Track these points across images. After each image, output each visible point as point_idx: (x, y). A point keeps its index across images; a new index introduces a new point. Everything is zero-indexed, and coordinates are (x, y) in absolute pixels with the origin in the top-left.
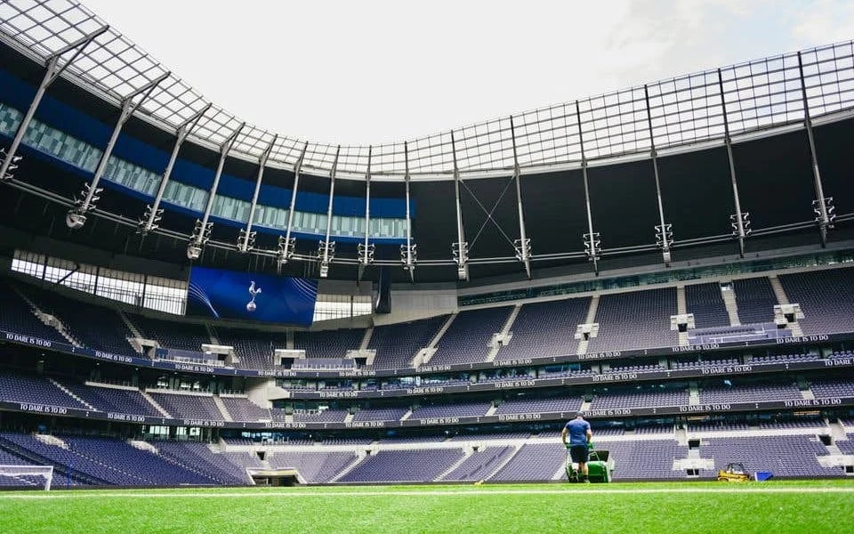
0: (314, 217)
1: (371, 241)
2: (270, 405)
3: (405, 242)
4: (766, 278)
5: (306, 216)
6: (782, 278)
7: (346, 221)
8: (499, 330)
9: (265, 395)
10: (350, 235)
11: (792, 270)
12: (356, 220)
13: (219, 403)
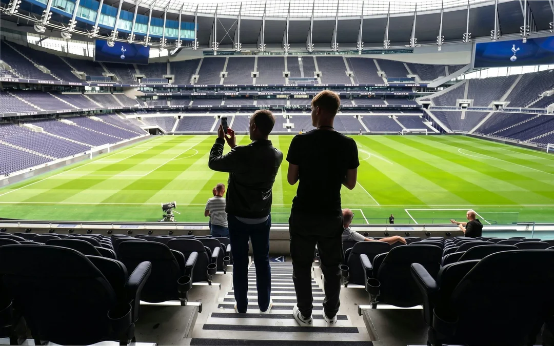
0: (157, 28)
1: (181, 39)
2: (136, 98)
3: (194, 40)
4: (312, 57)
5: (155, 27)
6: (317, 58)
7: (170, 30)
8: (222, 70)
9: (134, 94)
10: (172, 36)
11: (321, 55)
12: (175, 30)
13: (114, 96)
